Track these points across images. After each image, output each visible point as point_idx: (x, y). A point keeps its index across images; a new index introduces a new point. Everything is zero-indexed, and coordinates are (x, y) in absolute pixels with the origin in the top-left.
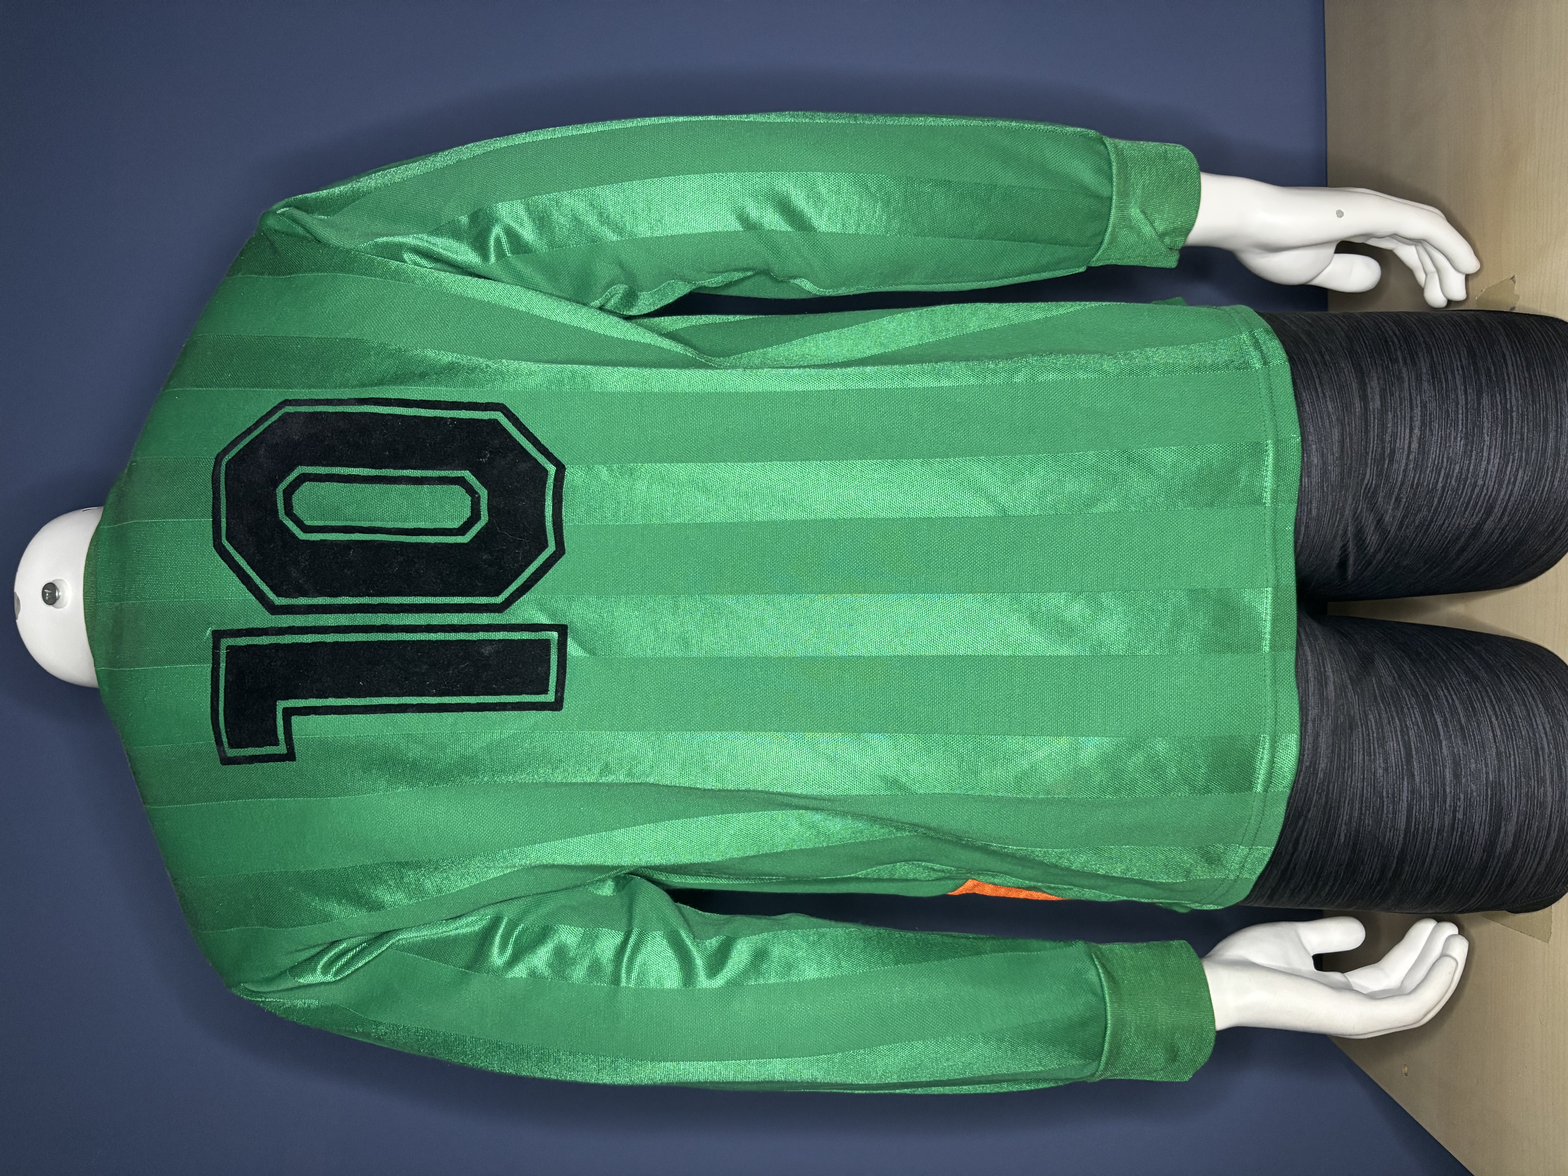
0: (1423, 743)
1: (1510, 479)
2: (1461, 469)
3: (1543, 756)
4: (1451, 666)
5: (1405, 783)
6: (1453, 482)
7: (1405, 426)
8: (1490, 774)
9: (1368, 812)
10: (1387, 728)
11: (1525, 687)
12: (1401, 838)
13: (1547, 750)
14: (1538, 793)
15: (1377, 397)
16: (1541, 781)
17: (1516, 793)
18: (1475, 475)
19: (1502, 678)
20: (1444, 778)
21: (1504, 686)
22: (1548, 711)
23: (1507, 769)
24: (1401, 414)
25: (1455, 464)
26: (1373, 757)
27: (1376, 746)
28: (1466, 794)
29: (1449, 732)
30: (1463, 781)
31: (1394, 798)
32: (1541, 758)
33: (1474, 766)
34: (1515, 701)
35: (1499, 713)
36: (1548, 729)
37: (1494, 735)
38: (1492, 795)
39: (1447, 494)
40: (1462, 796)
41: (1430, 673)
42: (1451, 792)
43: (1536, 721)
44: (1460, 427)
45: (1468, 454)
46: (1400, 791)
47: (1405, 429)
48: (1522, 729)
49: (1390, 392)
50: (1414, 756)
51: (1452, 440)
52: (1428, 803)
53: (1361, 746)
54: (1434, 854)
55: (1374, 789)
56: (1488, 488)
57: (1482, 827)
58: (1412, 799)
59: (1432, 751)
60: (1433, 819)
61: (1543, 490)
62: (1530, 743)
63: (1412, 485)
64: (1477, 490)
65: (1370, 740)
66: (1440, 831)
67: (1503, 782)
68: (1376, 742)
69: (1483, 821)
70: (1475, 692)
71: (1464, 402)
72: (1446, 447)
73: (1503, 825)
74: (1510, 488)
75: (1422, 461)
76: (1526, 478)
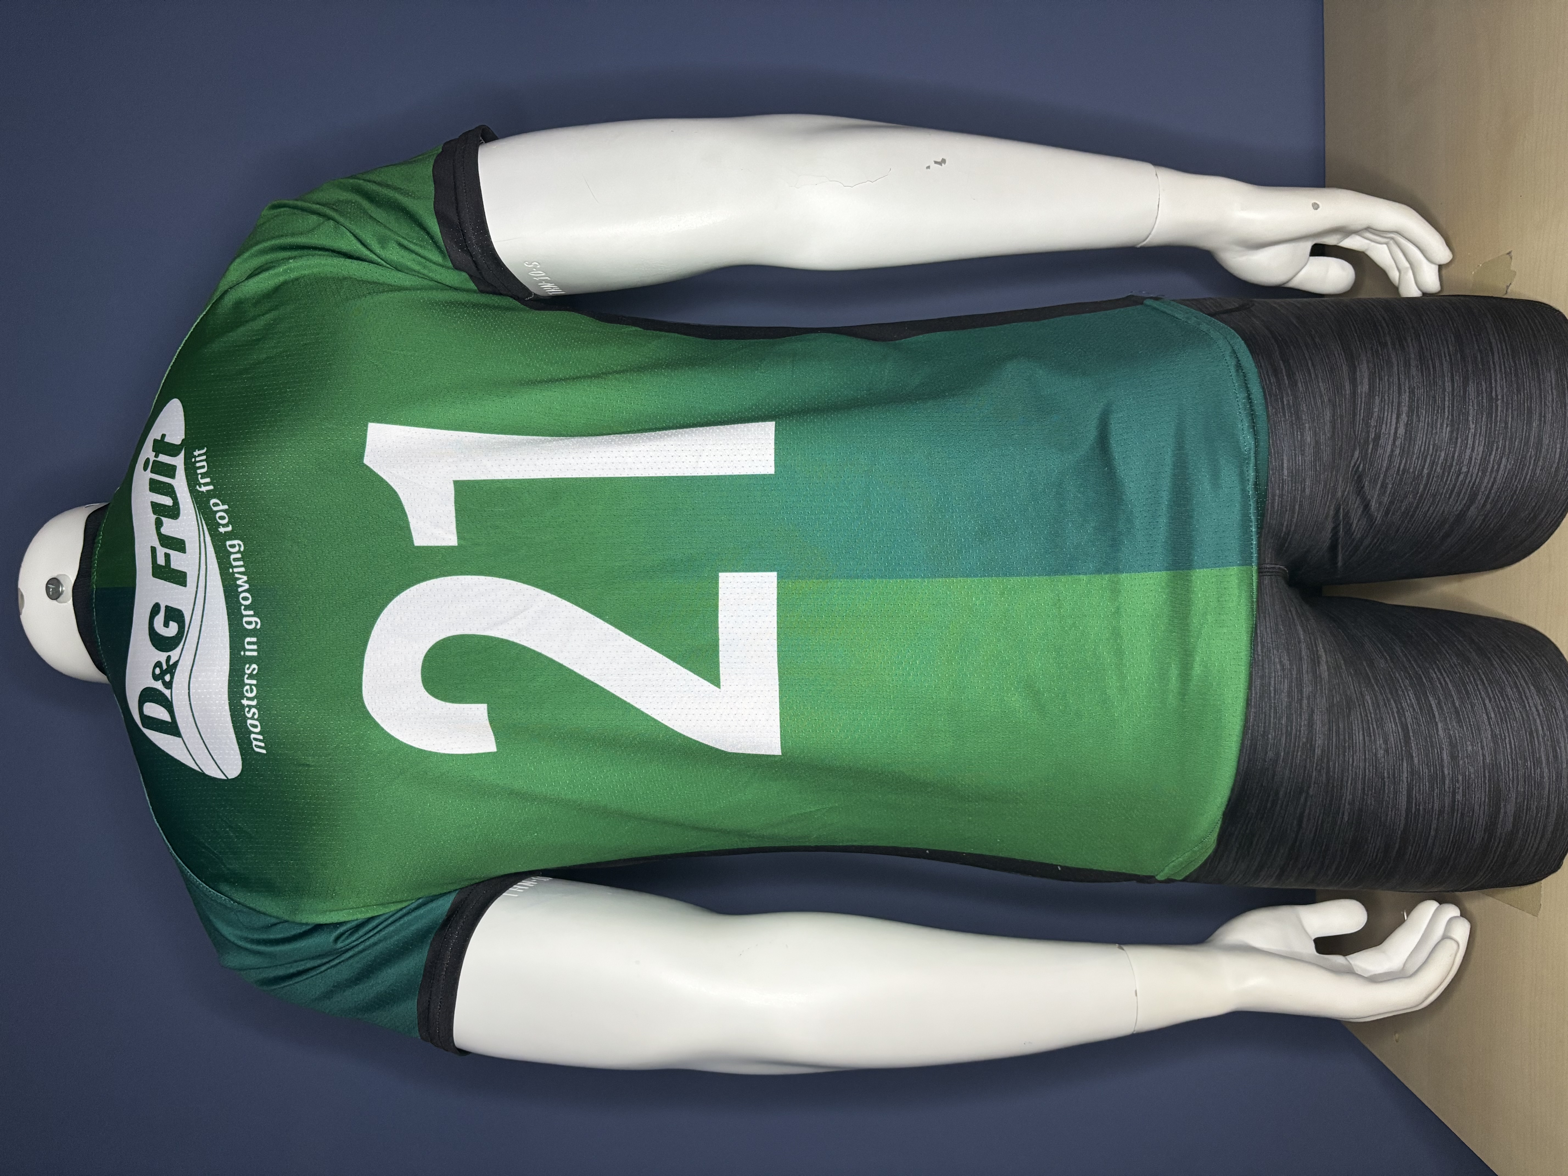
0: (1419, 725)
1: (1493, 467)
2: (1447, 456)
3: (1538, 738)
4: (1443, 649)
5: (1405, 764)
6: (1438, 469)
7: (1392, 412)
8: (1487, 756)
9: (1370, 792)
10: (1383, 709)
11: (1516, 669)
12: (1403, 819)
13: (1541, 732)
14: (1534, 774)
15: (1366, 381)
16: (1537, 762)
17: (1513, 774)
18: (1460, 463)
19: (1493, 661)
20: (1442, 760)
21: (1496, 669)
22: (1540, 694)
23: (1504, 751)
24: (1389, 398)
25: (1441, 451)
26: (1373, 738)
27: (1375, 726)
28: (1464, 775)
29: (1444, 714)
30: (1461, 762)
31: (1394, 779)
32: (1536, 739)
33: (1470, 748)
34: (1506, 683)
35: (1492, 696)
36: (1541, 711)
37: (1488, 717)
38: (1489, 776)
39: (1432, 481)
40: (1460, 778)
41: (1422, 655)
42: (1449, 774)
43: (1528, 703)
44: (1447, 413)
45: (1453, 440)
46: (1401, 772)
47: (1392, 414)
48: (1515, 711)
49: (1379, 375)
50: (1412, 738)
51: (1439, 426)
52: (1427, 783)
53: (1361, 726)
54: (1436, 837)
55: (1376, 769)
56: (1472, 476)
57: (1482, 807)
58: (1412, 780)
59: (1429, 732)
60: (1433, 800)
61: (1525, 478)
62: (1524, 725)
63: (1398, 470)
64: (1462, 477)
65: (1368, 720)
66: (1441, 812)
67: (1500, 764)
68: (1374, 723)
69: (1482, 802)
70: (1467, 674)
71: (1450, 389)
72: (1432, 434)
73: (1502, 805)
74: (1493, 476)
75: (1409, 447)
76: (1509, 467)
